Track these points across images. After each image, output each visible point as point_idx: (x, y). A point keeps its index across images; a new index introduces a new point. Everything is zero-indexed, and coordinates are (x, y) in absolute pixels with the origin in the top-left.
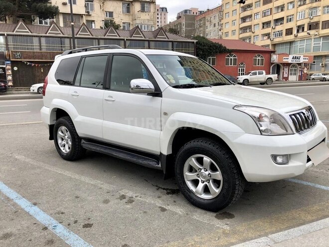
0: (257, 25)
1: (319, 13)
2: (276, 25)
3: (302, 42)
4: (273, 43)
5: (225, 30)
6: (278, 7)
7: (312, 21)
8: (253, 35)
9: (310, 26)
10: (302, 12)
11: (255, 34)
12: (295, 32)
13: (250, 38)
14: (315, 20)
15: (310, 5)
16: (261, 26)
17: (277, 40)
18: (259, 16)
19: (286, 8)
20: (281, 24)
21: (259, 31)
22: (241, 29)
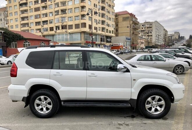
0: (32, 23)
1: (66, 21)
2: (44, 24)
3: (59, 35)
4: (43, 35)
5: (10, 24)
6: (43, 14)
7: (63, 24)
8: (30, 29)
9: (62, 27)
10: (57, 19)
11: (31, 29)
12: (55, 29)
13: (28, 30)
14: (65, 24)
15: (61, 15)
16: (35, 24)
17: (45, 33)
18: (33, 18)
19: (48, 15)
20: (46, 24)
21: (34, 27)
22: (22, 24)
